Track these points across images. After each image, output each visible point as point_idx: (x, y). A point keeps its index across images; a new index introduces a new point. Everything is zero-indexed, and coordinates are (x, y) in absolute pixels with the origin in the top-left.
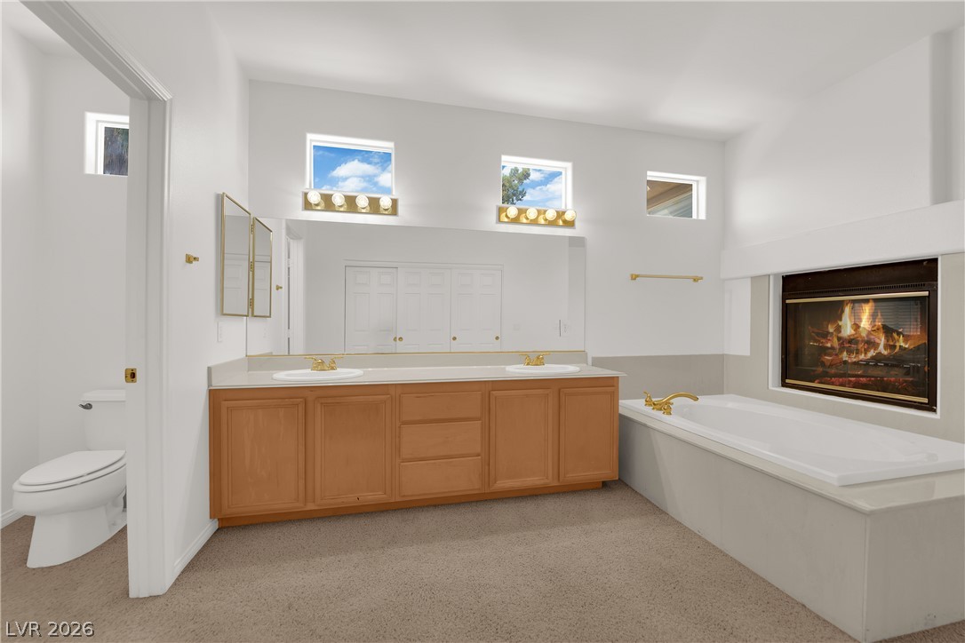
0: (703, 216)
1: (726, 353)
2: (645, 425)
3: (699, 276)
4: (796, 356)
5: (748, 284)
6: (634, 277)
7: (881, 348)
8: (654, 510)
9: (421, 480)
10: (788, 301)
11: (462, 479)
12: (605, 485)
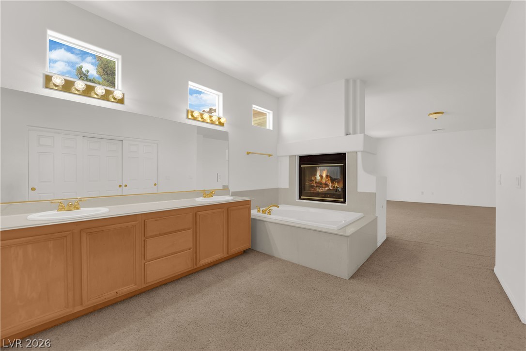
0: (271, 128)
1: (279, 187)
2: (263, 221)
3: (271, 154)
4: (304, 188)
5: (287, 159)
6: (248, 153)
7: (330, 187)
8: (269, 257)
9: (157, 271)
10: (302, 166)
11: (182, 265)
12: (245, 252)
